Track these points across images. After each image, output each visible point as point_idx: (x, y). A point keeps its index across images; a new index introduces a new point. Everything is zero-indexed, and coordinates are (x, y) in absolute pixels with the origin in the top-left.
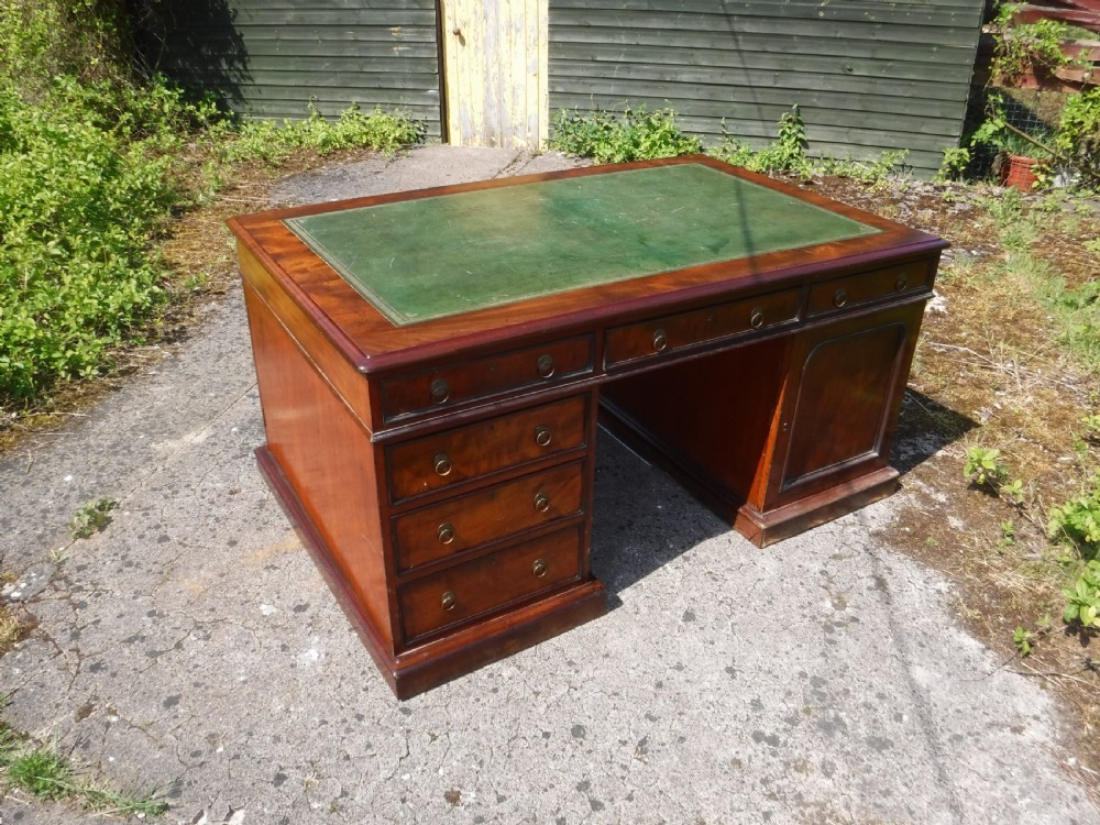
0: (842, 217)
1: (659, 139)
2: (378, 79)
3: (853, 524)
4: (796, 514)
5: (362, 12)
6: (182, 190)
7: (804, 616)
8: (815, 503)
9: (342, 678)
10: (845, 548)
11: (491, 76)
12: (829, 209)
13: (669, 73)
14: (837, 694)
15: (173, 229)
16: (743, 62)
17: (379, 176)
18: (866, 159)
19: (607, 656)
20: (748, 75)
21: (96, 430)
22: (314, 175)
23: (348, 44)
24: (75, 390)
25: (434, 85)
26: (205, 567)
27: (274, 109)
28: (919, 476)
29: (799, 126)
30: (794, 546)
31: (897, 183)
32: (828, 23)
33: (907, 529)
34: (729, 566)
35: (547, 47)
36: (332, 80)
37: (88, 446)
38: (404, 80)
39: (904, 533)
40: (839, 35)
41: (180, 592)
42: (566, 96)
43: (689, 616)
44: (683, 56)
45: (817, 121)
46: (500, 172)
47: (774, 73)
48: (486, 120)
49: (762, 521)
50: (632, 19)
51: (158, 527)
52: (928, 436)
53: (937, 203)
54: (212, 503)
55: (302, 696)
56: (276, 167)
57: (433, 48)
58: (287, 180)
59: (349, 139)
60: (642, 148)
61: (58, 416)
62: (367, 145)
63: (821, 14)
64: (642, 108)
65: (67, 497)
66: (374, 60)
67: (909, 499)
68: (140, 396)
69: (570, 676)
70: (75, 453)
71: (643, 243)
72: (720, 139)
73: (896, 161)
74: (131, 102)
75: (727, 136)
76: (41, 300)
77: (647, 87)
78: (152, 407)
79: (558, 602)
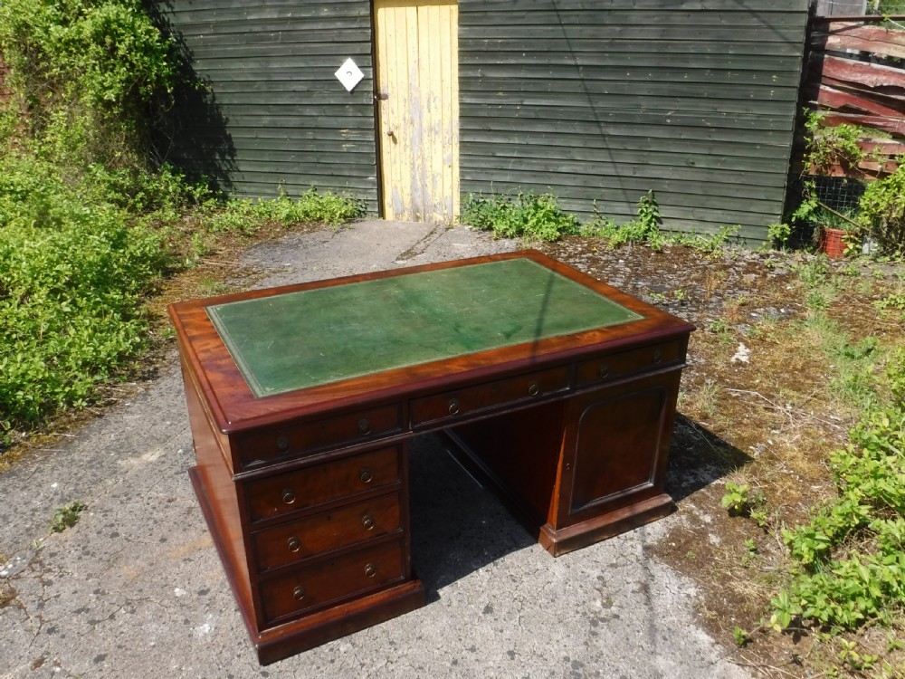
0: (618, 305)
1: (543, 217)
2: (331, 168)
3: (632, 539)
4: (583, 531)
5: (319, 119)
6: (177, 255)
7: (578, 612)
8: (599, 523)
9: (224, 647)
10: (622, 558)
11: (416, 166)
12: (611, 299)
13: (552, 165)
14: (590, 675)
15: (163, 287)
16: (612, 158)
17: (326, 245)
18: (707, 232)
19: (420, 638)
20: (615, 167)
21: (81, 448)
22: (277, 243)
23: (309, 142)
24: (70, 416)
25: (372, 173)
26: (141, 559)
27: (253, 189)
28: (693, 500)
29: (653, 206)
30: (581, 556)
31: (728, 253)
32: (674, 128)
33: (674, 544)
34: (527, 571)
35: (458, 145)
36: (296, 169)
37: (73, 460)
38: (351, 170)
39: (671, 547)
40: (682, 137)
41: (120, 576)
42: (473, 183)
43: (488, 610)
44: (563, 152)
45: (668, 202)
46: (418, 243)
47: (632, 166)
48: (413, 201)
49: (555, 536)
50: (523, 125)
51: (112, 525)
52: (708, 466)
53: (759, 269)
54: (154, 508)
55: (193, 659)
56: (249, 236)
57: (372, 146)
58: (255, 247)
59: (306, 214)
60: (530, 224)
61: (55, 436)
62: (321, 218)
63: (669, 121)
64: (532, 192)
65: (52, 499)
66: (328, 154)
67: (681, 520)
68: (116, 422)
69: (389, 653)
70: (62, 466)
71: (456, 330)
72: (592, 216)
73: (731, 234)
74: (145, 184)
75: (598, 214)
76: (53, 346)
77: (535, 176)
78: (124, 431)
79: (386, 596)
